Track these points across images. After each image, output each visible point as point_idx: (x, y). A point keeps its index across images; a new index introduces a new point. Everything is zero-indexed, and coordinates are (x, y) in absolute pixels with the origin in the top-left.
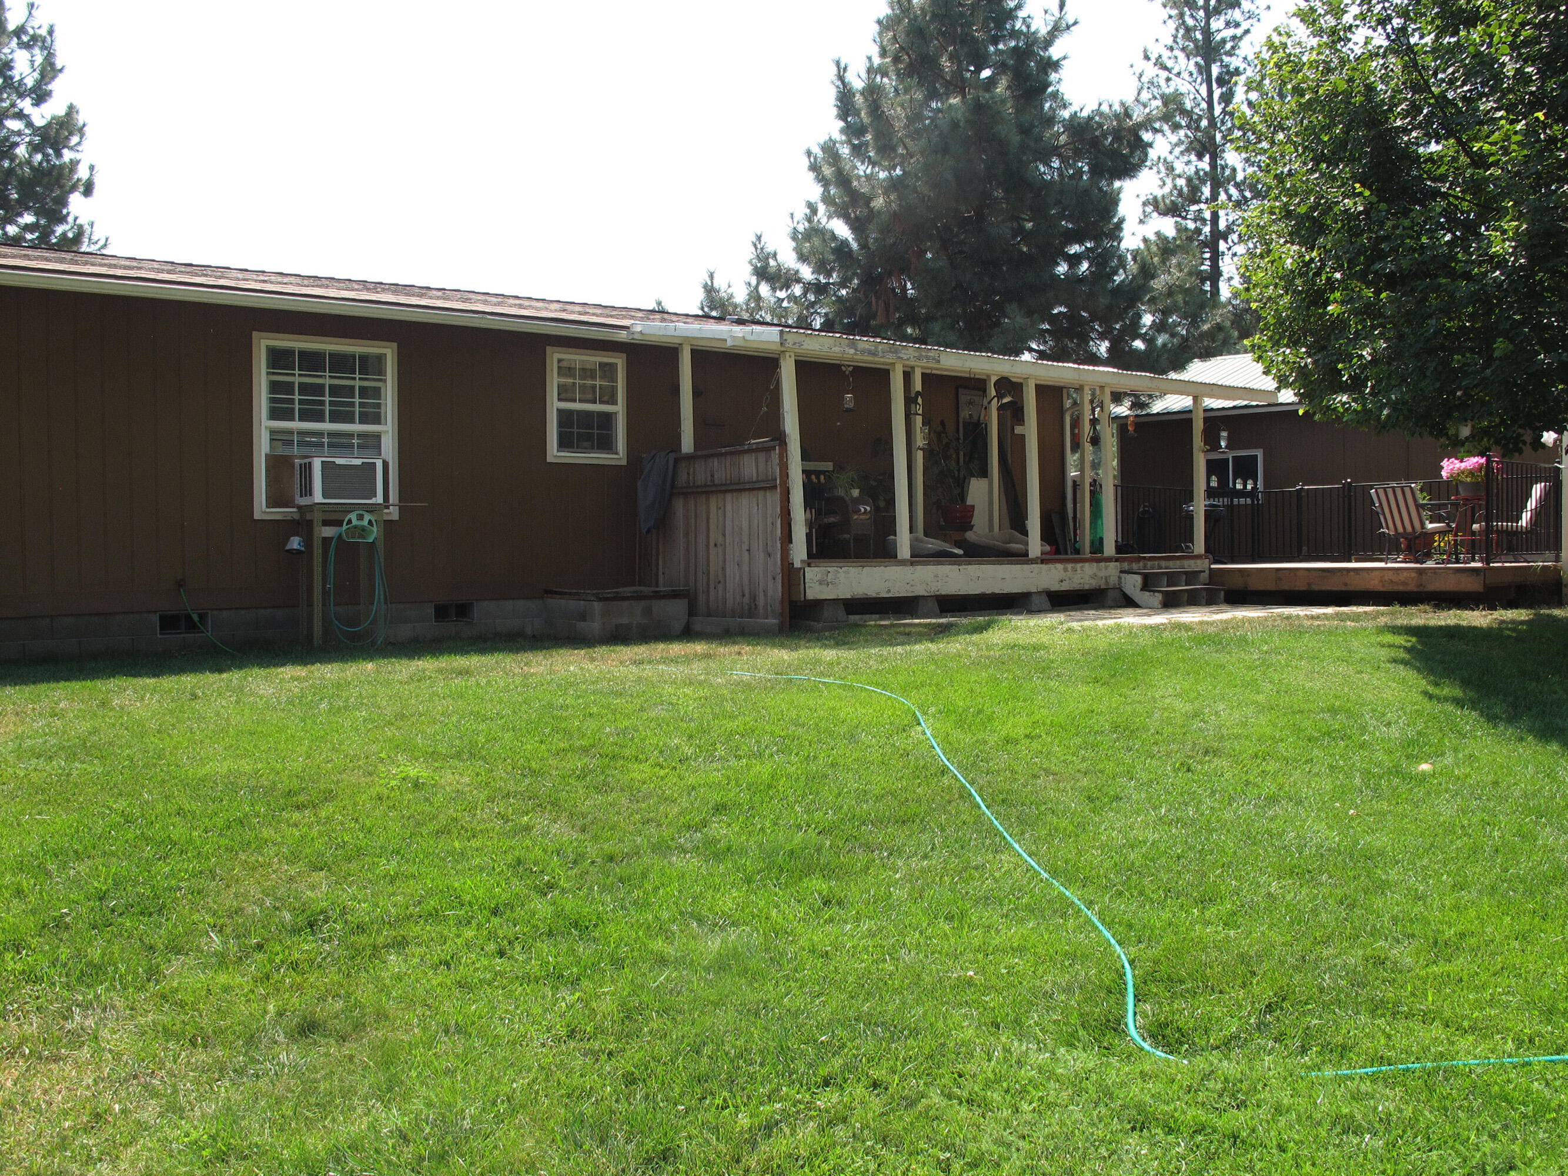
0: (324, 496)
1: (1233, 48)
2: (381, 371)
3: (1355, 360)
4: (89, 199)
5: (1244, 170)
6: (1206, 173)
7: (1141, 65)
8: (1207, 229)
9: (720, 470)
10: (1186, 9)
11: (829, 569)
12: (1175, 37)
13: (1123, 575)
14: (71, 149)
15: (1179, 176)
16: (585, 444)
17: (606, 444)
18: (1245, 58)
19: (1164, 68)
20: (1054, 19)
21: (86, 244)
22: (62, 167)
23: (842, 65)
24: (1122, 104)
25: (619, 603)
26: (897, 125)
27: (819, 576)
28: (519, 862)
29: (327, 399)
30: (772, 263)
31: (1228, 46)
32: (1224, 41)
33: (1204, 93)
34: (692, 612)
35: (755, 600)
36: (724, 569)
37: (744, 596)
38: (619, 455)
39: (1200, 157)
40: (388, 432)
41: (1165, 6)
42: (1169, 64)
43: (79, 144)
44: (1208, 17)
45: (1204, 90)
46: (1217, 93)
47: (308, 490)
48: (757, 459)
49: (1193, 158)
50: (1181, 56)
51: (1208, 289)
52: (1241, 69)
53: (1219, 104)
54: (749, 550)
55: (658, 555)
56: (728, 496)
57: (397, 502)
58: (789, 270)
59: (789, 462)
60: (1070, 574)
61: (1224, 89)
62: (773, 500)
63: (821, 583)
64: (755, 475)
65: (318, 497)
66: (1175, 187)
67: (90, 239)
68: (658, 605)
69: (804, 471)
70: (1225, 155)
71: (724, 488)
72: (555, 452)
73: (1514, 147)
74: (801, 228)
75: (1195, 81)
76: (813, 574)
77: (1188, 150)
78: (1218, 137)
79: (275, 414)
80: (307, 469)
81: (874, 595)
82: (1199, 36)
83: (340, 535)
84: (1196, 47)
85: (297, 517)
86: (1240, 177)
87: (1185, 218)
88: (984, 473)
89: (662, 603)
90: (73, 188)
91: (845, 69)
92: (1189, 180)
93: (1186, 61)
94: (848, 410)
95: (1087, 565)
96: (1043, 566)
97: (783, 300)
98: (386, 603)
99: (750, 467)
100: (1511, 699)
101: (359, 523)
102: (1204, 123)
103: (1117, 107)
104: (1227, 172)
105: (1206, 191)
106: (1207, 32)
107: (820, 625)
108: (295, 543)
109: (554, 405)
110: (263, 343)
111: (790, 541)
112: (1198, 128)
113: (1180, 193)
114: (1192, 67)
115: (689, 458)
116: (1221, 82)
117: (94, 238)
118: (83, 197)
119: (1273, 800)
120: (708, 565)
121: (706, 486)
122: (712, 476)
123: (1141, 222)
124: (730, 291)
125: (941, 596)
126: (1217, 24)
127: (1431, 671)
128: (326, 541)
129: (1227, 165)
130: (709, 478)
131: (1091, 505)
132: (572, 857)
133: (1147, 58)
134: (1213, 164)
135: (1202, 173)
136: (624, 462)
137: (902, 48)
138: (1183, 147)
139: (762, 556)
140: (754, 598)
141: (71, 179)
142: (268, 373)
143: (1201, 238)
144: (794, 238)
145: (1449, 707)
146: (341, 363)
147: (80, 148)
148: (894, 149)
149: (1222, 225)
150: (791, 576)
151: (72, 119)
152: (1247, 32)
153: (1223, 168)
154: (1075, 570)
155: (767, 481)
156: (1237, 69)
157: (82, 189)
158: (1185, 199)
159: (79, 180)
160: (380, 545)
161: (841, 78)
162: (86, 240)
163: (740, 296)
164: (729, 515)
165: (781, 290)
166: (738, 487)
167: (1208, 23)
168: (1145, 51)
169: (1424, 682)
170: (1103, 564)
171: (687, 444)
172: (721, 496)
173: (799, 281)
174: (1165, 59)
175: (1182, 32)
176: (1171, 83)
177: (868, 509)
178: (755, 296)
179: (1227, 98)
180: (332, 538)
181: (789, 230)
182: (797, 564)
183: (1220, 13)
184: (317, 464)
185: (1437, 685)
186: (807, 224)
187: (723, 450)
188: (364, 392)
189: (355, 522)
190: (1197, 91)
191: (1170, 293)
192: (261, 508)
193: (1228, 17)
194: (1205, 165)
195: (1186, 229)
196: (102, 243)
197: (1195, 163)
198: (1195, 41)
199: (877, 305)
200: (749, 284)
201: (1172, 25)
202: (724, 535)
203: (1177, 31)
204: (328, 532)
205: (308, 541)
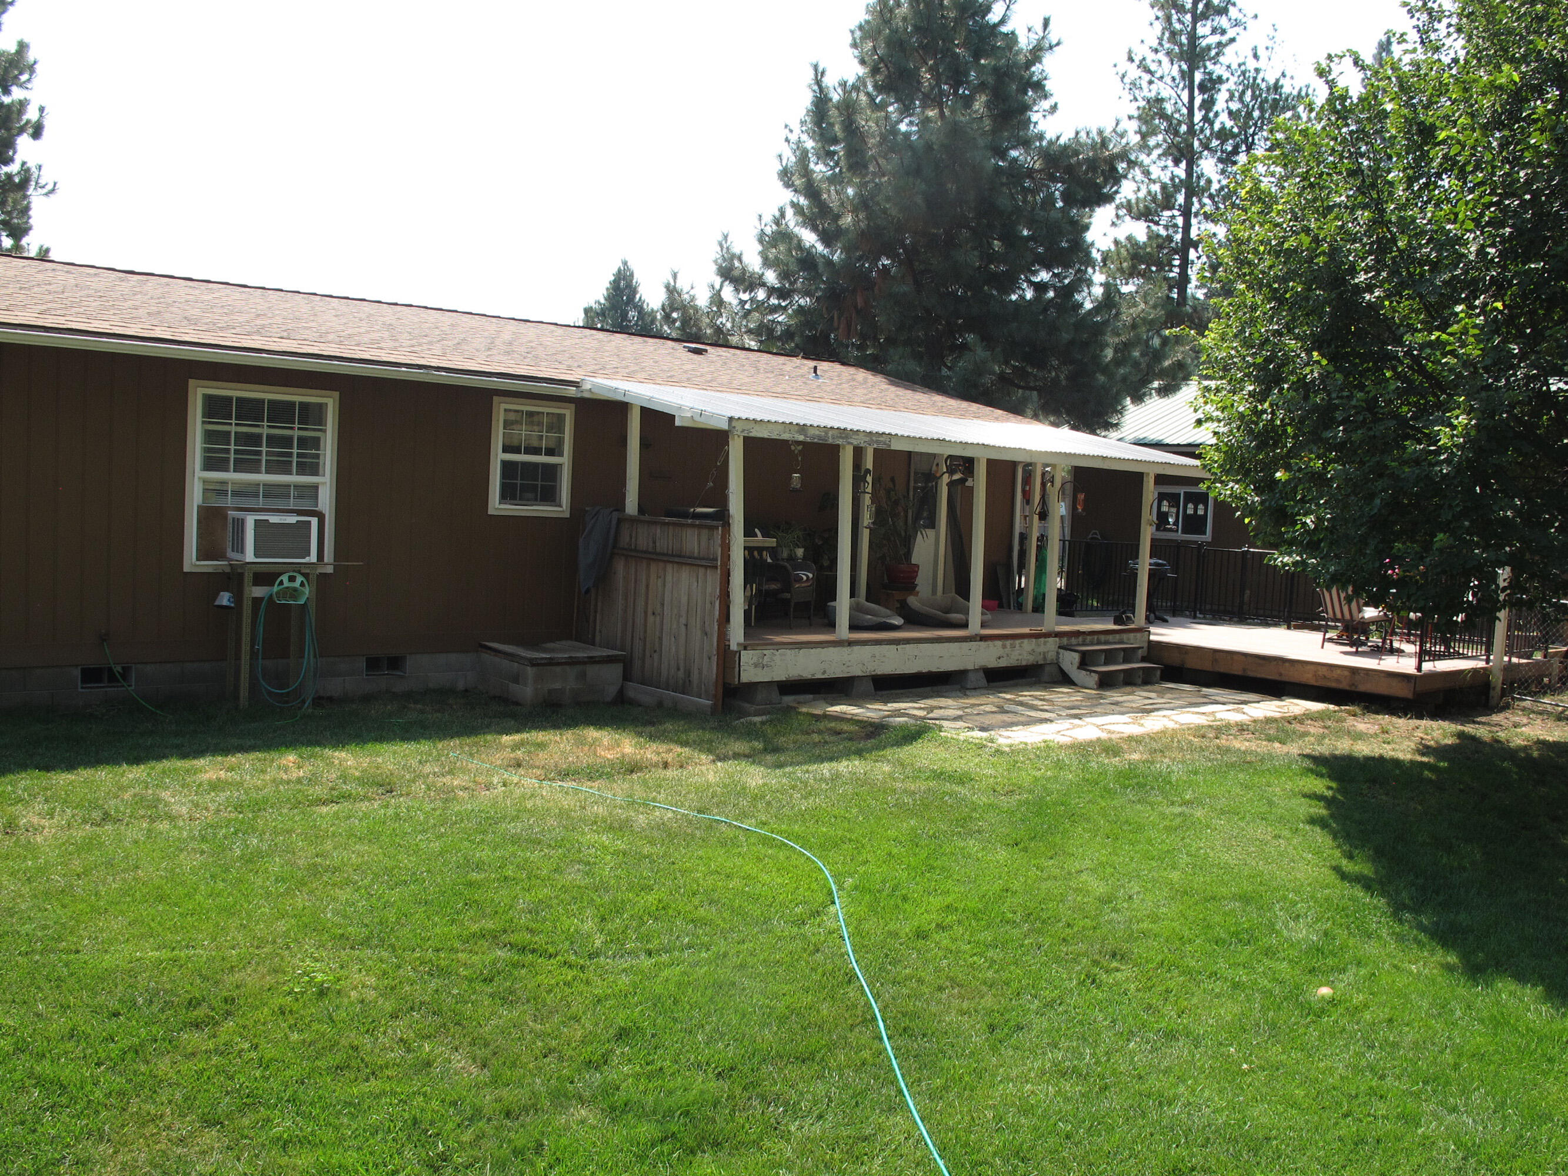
0: (256, 555)
1: (1217, 54)
2: (321, 421)
3: (1299, 526)
4: (37, 142)
5: (1219, 181)
6: (1181, 181)
7: (1124, 66)
8: (1178, 237)
9: (664, 538)
10: (1173, 12)
11: (765, 652)
12: (1161, 39)
13: (1061, 651)
14: (21, 86)
15: (1154, 182)
16: (530, 495)
17: (549, 496)
18: (1229, 67)
19: (1148, 71)
20: (1037, 37)
21: (32, 188)
22: (9, 107)
23: (820, 70)
24: (1100, 133)
25: (553, 668)
26: (872, 142)
27: (755, 659)
28: (415, 1122)
29: (264, 449)
30: (737, 264)
31: (1213, 53)
32: (1209, 48)
33: (1185, 99)
34: (627, 676)
35: (689, 676)
36: (661, 638)
37: (678, 669)
38: (562, 508)
39: (1177, 162)
40: (326, 484)
41: (1153, 7)
42: (1153, 67)
43: (29, 80)
44: (1195, 20)
45: (1185, 96)
46: (1198, 100)
47: (240, 548)
48: (699, 535)
49: (1170, 163)
50: (1165, 61)
51: (1175, 296)
52: (1224, 78)
53: (1200, 109)
54: (686, 625)
55: (596, 612)
56: (669, 567)
57: (332, 561)
58: (752, 274)
59: (732, 543)
60: (1008, 650)
61: (1206, 96)
62: (713, 580)
63: (756, 665)
64: (696, 551)
65: (250, 556)
66: (1149, 192)
67: (37, 183)
68: (592, 670)
69: (745, 548)
70: (1202, 162)
71: (665, 558)
72: (497, 505)
73: (1472, 340)
74: (768, 231)
75: (1177, 87)
76: (747, 657)
77: (1164, 154)
78: (1196, 144)
79: (211, 463)
80: (240, 524)
81: (810, 677)
82: (1184, 39)
83: (271, 595)
84: (1181, 52)
85: (228, 570)
86: (1215, 186)
87: (1157, 223)
88: (932, 524)
89: (597, 667)
90: (22, 130)
91: (823, 73)
92: (1164, 187)
93: (1169, 65)
94: (795, 490)
95: (1026, 641)
96: (982, 643)
97: (746, 302)
98: (315, 656)
99: (692, 541)
100: (1420, 881)
101: (292, 585)
102: (1184, 128)
103: (1094, 134)
104: (1202, 183)
105: (1181, 199)
106: (1193, 37)
107: (753, 708)
108: (225, 599)
109: (498, 456)
110: (198, 392)
111: (728, 620)
112: (1176, 133)
113: (1154, 199)
114: (1175, 71)
115: (632, 520)
116: (1203, 88)
117: (42, 182)
118: (31, 139)
119: (1171, 1036)
120: (645, 632)
121: (646, 552)
122: (654, 542)
123: (1113, 224)
124: (692, 293)
125: (877, 675)
126: (1204, 29)
127: (1348, 837)
128: (257, 601)
129: (1202, 174)
130: (651, 544)
131: (1037, 560)
132: (469, 1113)
133: (1131, 59)
134: (1189, 171)
135: (1177, 181)
136: (567, 515)
137: (881, 59)
138: (1160, 151)
139: (699, 633)
140: (688, 673)
141: (19, 119)
142: (204, 422)
143: (1173, 245)
144: (761, 241)
145: (1359, 893)
146: (281, 412)
147: (29, 86)
148: (866, 167)
149: (1194, 234)
150: (727, 658)
151: (22, 57)
152: (1232, 40)
153: (1198, 178)
154: (1013, 647)
155: (708, 559)
156: (1220, 78)
157: (31, 131)
158: (1158, 205)
159: (28, 122)
160: (312, 609)
161: (818, 83)
162: (33, 183)
163: (703, 300)
164: (669, 586)
165: (744, 292)
166: (680, 559)
167: (1194, 28)
168: (1130, 52)
169: (1337, 853)
170: (1042, 640)
171: (631, 504)
172: (661, 564)
173: (763, 285)
174: (1148, 62)
175: (1167, 34)
176: (1153, 87)
177: (811, 576)
178: (717, 300)
179: (1208, 104)
180: (262, 599)
181: (757, 231)
182: (734, 647)
183: (1207, 19)
184: (250, 521)
185: (1351, 857)
186: (775, 227)
187: (667, 519)
188: (303, 442)
189: (286, 583)
190: (1179, 96)
191: (1134, 326)
192: (191, 560)
193: (1215, 24)
194: (1181, 172)
195: (1158, 236)
196: (50, 187)
197: (1171, 169)
198: (1181, 45)
199: (839, 323)
200: (713, 287)
201: (1158, 27)
202: (663, 605)
203: (1163, 33)
204: (259, 592)
205: (238, 596)
